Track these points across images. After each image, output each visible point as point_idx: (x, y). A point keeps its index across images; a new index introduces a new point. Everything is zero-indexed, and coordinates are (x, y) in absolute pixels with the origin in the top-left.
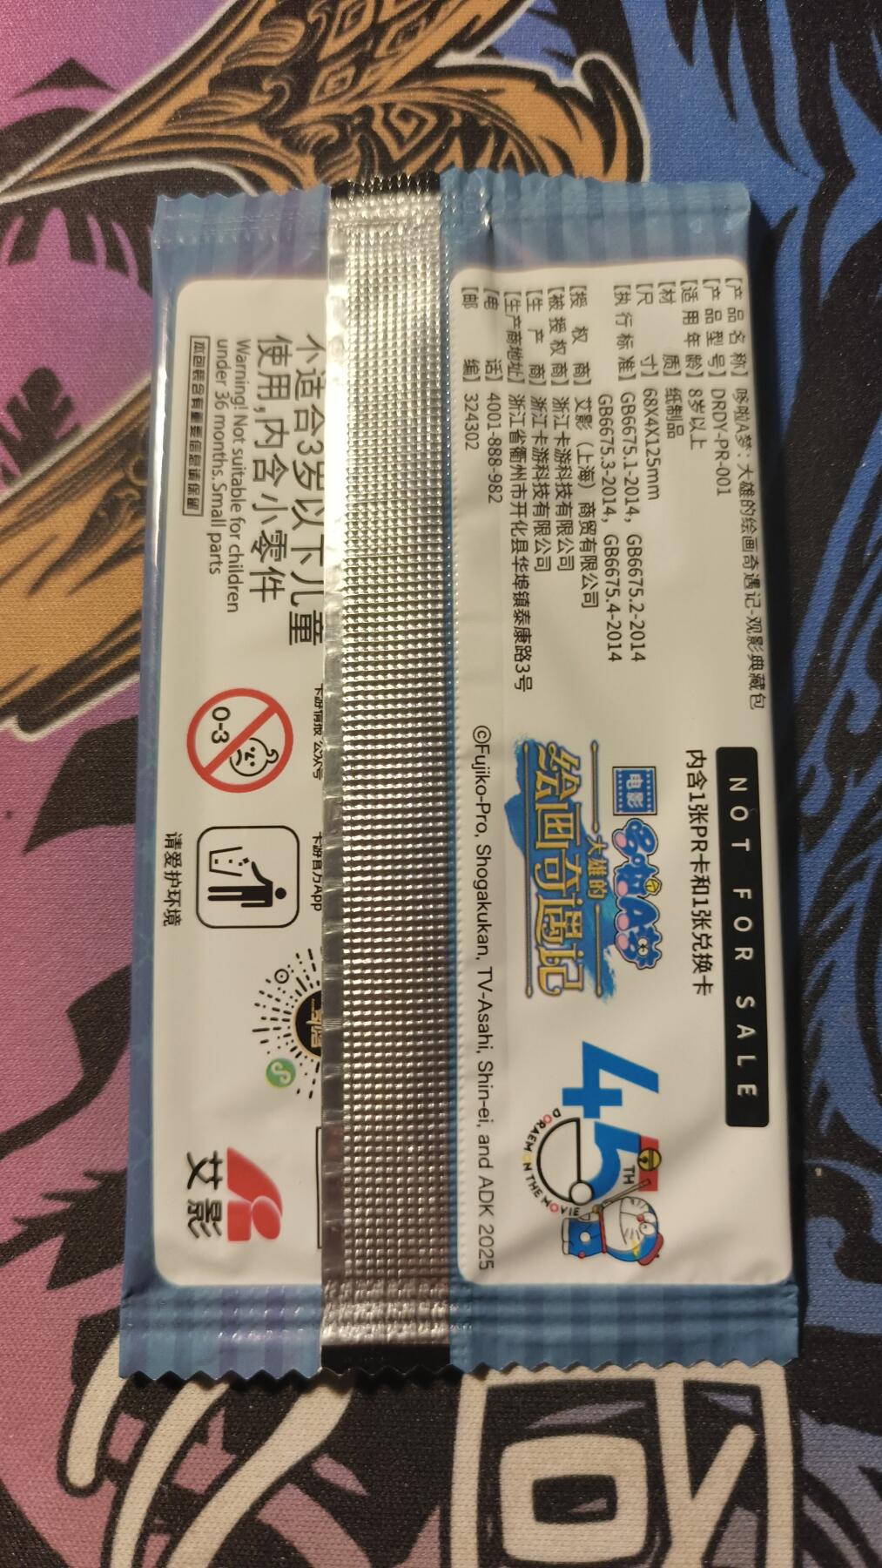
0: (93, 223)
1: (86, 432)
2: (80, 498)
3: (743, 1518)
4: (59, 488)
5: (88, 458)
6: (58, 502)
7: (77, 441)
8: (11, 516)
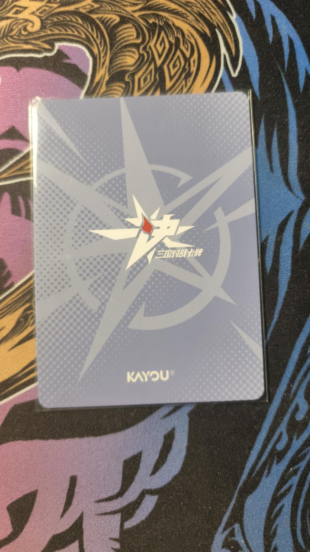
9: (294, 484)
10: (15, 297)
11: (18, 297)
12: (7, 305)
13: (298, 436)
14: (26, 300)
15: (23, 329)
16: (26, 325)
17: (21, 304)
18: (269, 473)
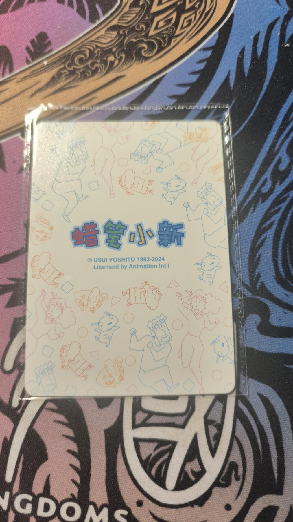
1: (54, 52)
2: (50, 71)
3: (219, 404)
4: (43, 67)
5: (54, 59)
6: (43, 71)
7: (51, 54)
8: (27, 73)
9: (276, 221)
10: (52, 60)
11: (55, 60)
13: (281, 183)
14: (61, 63)
16: (59, 81)
17: (56, 66)
18: (254, 210)
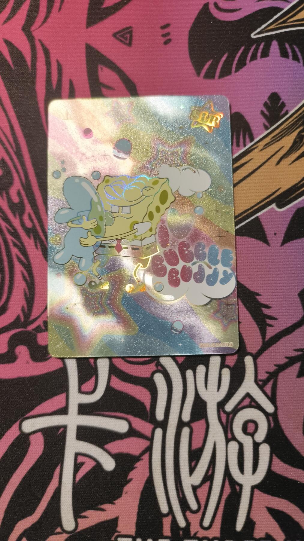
0: (287, 45)
1: (290, 113)
2: (290, 134)
4: (283, 131)
7: (287, 116)
8: (268, 140)
10: (289, 123)
11: (292, 122)
12: (283, 129)
14: (299, 124)
15: (299, 147)
16: (301, 144)
17: (295, 128)
